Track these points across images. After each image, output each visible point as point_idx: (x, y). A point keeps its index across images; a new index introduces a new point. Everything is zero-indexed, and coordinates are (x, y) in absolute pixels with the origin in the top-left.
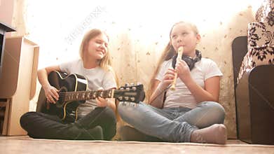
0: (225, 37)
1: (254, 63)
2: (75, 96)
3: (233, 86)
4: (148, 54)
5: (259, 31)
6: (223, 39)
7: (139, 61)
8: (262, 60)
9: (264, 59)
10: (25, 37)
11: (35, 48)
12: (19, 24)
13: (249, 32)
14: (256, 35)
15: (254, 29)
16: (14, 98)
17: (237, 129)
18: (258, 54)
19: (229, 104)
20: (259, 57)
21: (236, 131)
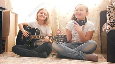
0: (97, 10)
1: (109, 28)
2: (35, 37)
3: (100, 31)
4: (64, 18)
5: (112, 10)
6: (96, 12)
7: (60, 21)
8: (113, 27)
9: (114, 27)
10: (11, 11)
11: (16, 15)
12: (8, 4)
13: (107, 10)
14: (110, 11)
15: (110, 9)
16: (9, 37)
17: (101, 50)
18: (111, 25)
19: (98, 39)
20: (112, 26)
21: (100, 50)
